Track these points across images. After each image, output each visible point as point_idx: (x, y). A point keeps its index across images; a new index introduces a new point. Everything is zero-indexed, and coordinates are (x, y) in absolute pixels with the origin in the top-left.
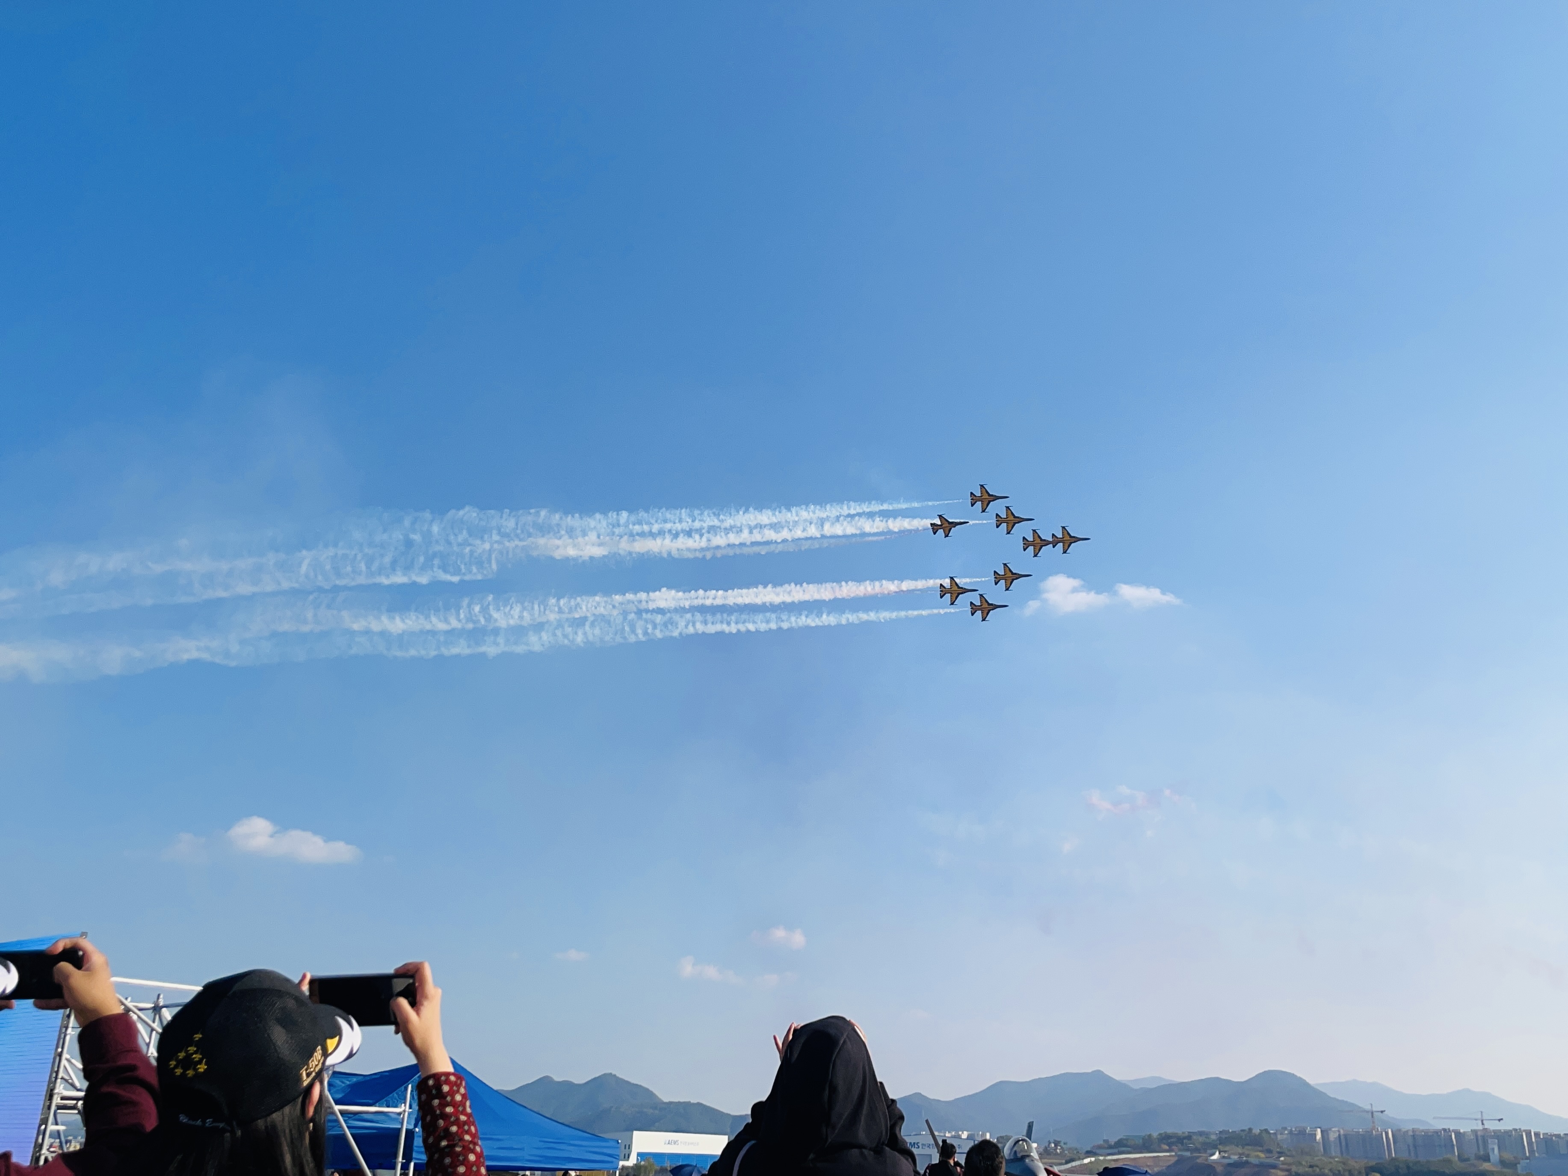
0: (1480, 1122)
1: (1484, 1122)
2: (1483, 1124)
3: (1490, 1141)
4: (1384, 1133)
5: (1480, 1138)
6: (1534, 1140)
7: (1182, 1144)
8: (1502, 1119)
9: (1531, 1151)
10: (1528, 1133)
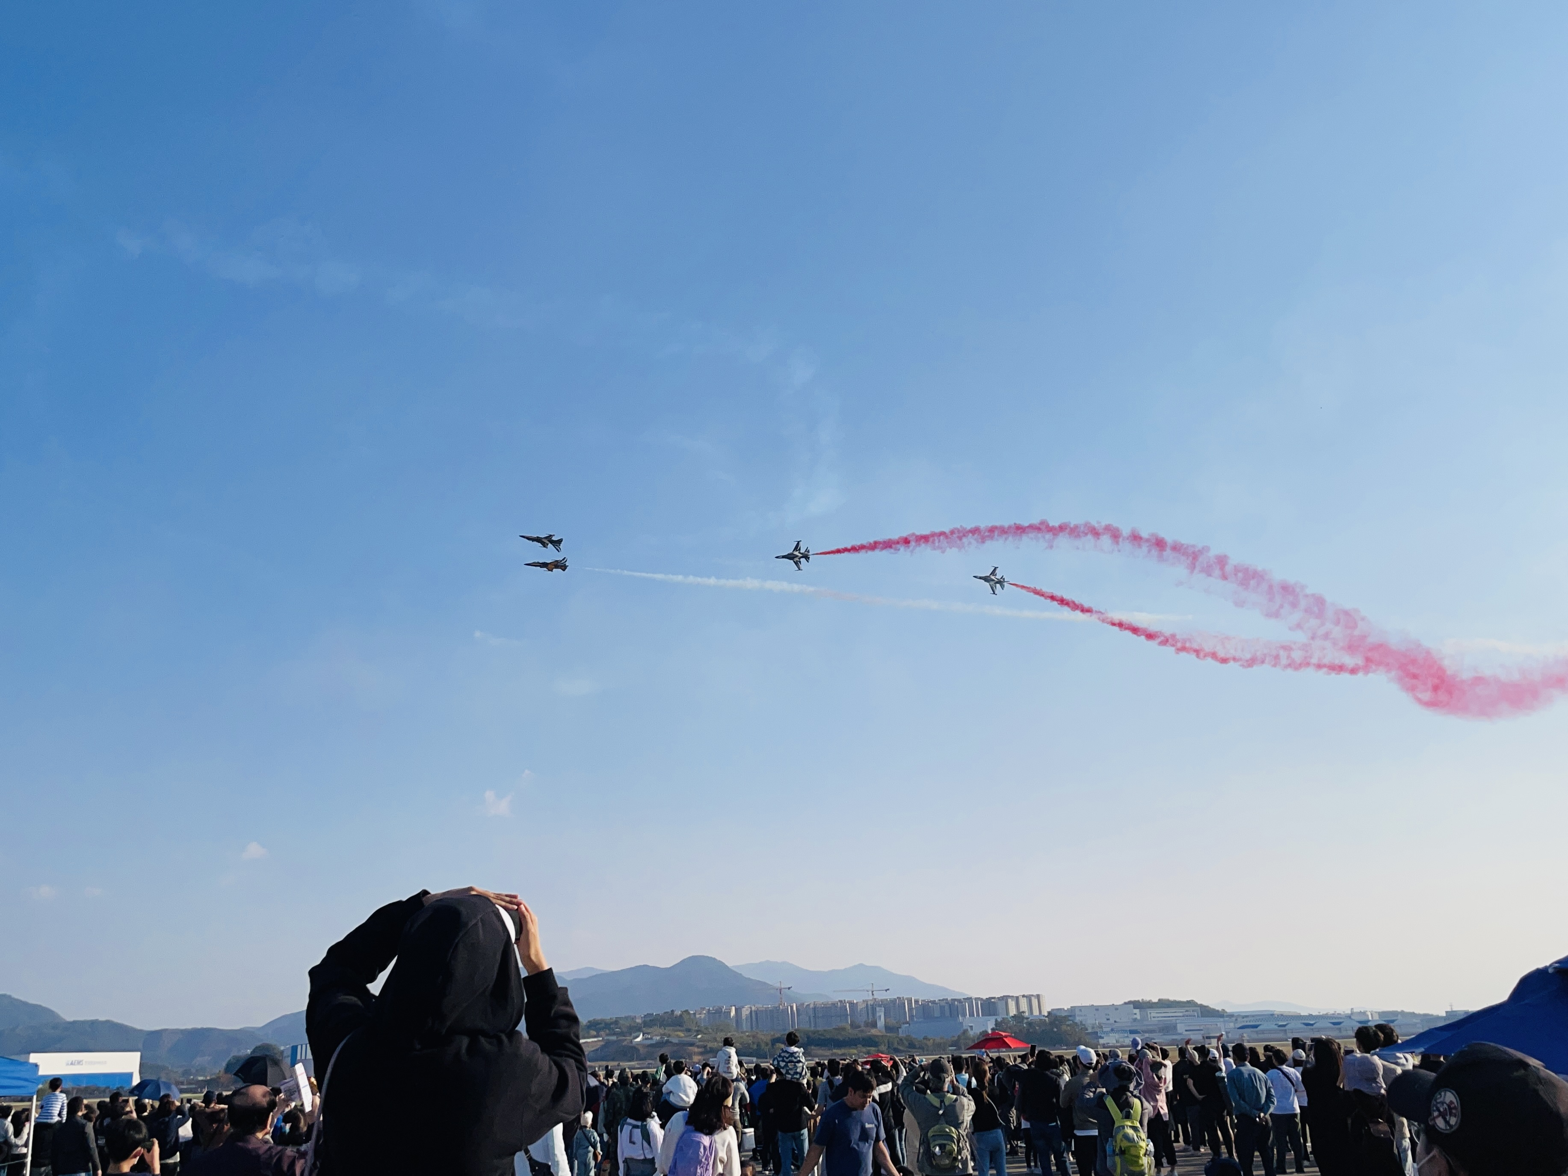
0: (870, 992)
1: (874, 993)
2: (873, 995)
3: (878, 1009)
4: (789, 1007)
5: (869, 1006)
6: (913, 1006)
7: (609, 1029)
8: (888, 990)
9: (911, 1016)
10: (910, 1000)
